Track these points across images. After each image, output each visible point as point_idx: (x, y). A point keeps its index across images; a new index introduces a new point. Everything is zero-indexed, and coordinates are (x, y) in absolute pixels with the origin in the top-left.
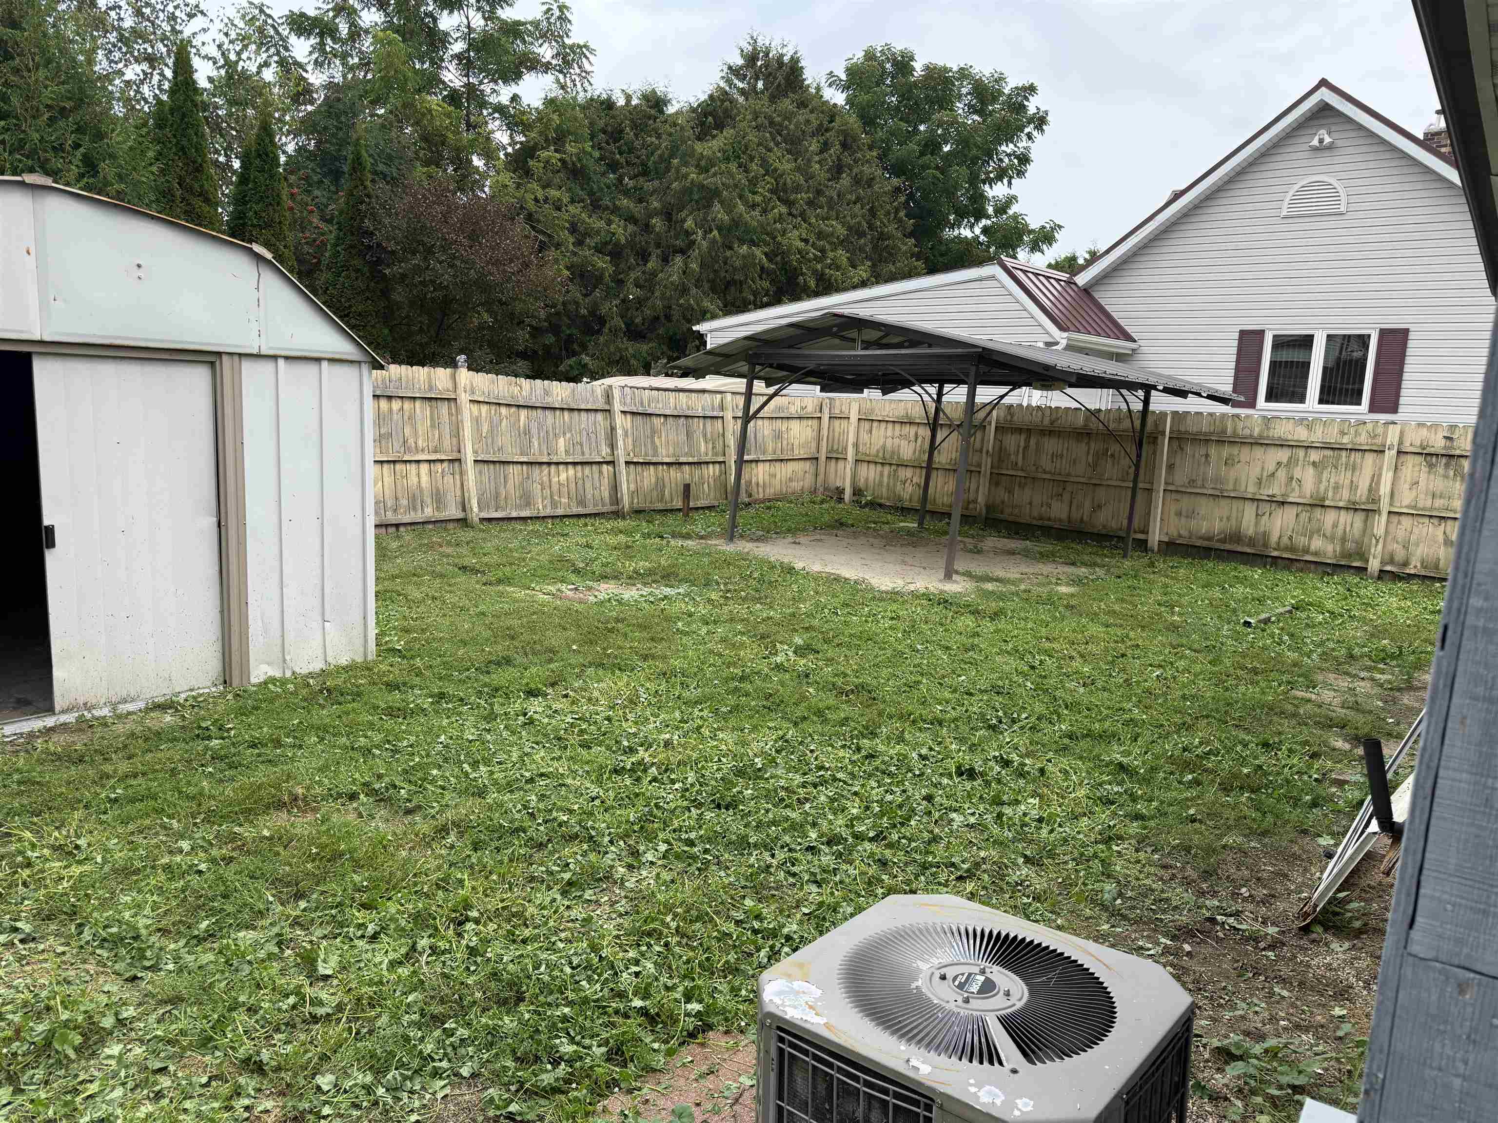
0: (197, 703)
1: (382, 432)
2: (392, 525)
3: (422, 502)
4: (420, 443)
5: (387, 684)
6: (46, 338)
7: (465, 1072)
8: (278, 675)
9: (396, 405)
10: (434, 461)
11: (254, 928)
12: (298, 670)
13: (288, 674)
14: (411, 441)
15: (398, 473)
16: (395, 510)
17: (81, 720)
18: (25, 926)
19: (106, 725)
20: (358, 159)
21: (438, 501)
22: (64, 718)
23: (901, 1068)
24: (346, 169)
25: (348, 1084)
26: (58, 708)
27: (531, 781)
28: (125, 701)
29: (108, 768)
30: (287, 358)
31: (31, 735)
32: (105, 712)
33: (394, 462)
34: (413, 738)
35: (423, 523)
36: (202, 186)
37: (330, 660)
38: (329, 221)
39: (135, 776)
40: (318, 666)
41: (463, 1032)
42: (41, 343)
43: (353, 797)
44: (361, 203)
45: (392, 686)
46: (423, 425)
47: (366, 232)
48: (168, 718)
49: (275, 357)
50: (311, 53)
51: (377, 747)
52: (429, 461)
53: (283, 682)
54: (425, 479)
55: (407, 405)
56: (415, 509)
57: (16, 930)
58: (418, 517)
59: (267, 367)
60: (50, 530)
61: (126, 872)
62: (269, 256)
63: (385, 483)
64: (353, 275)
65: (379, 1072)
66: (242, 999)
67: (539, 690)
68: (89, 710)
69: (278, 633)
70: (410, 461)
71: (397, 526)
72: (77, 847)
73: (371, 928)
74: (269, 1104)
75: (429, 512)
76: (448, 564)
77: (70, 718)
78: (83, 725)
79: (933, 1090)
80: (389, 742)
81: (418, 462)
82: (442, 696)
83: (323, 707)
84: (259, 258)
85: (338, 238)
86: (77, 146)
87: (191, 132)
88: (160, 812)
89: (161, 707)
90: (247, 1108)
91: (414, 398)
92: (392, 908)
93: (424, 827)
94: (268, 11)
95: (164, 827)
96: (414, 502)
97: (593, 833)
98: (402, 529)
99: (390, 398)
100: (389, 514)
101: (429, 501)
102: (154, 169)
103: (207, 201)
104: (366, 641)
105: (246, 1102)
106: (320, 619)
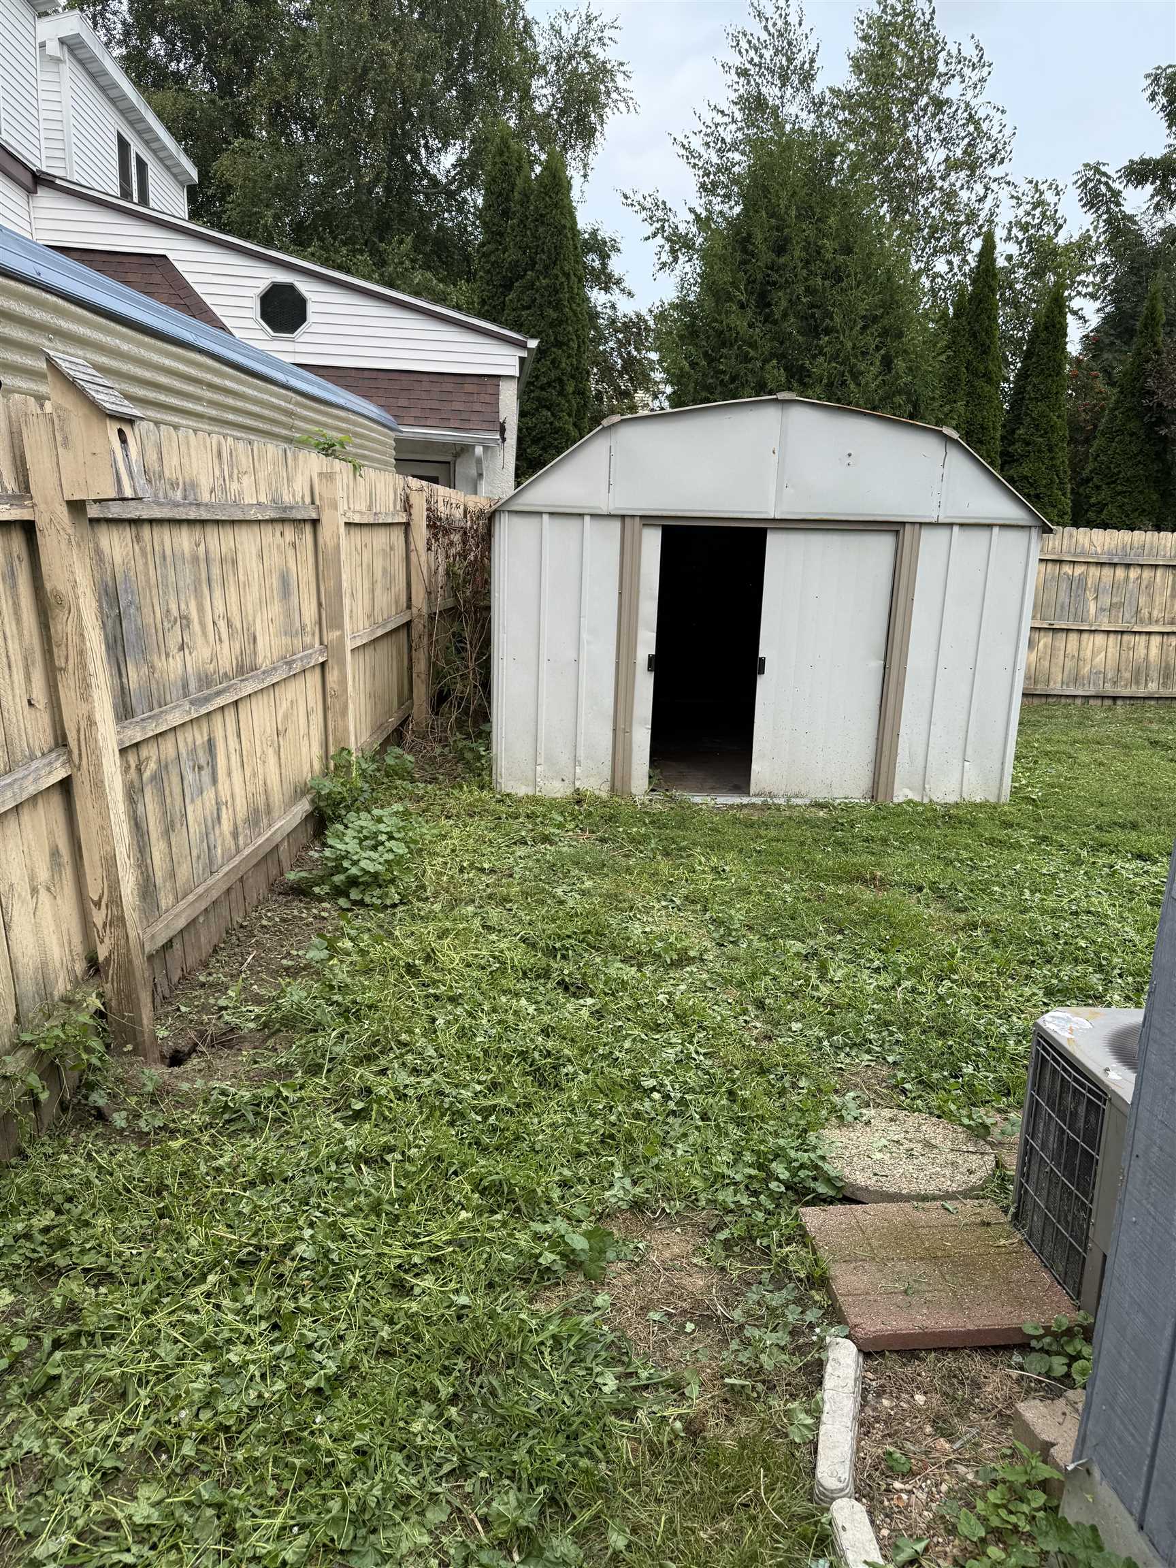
0: (848, 808)
1: (1115, 600)
2: (1108, 697)
3: (1147, 675)
4: (1155, 613)
5: (1004, 822)
6: (777, 517)
7: (890, 1059)
8: (917, 799)
9: (1134, 573)
10: (1168, 633)
11: (803, 942)
12: (935, 799)
13: (926, 801)
14: (1145, 612)
15: (1124, 644)
16: (1115, 683)
17: (765, 804)
18: (678, 902)
19: (779, 810)
20: (1152, 310)
21: (1167, 676)
22: (754, 800)
23: (1099, 1073)
24: (1138, 325)
25: (808, 1033)
26: (752, 792)
27: (1076, 913)
28: (796, 796)
29: (763, 833)
30: (961, 525)
31: (732, 807)
32: (782, 801)
33: (1122, 632)
34: (992, 861)
35: (1144, 698)
36: (986, 368)
37: (965, 795)
38: (1112, 384)
39: (778, 841)
40: (952, 799)
41: (901, 1037)
42: (774, 520)
43: (920, 889)
44: (1147, 362)
45: (1007, 825)
46: (1161, 595)
47: (1148, 392)
48: (821, 814)
49: (951, 525)
50: (1153, 196)
51: (961, 861)
52: (1162, 633)
53: (916, 804)
54: (1154, 652)
55: (1147, 574)
56: (1137, 683)
57: (672, 901)
58: (1141, 691)
59: (943, 534)
60: (763, 661)
61: (746, 892)
62: (955, 435)
63: (1109, 655)
64: (1128, 439)
65: (831, 1034)
66: (771, 970)
67: (1150, 855)
68: (772, 798)
69: (922, 763)
70: (1140, 633)
71: (1115, 699)
72: (724, 871)
73: (876, 964)
74: (758, 1025)
75: (1153, 687)
76: (1140, 737)
77: (758, 801)
78: (766, 807)
79: (1107, 1086)
80: (972, 860)
81: (1149, 633)
82: (1044, 839)
83: (938, 827)
84: (947, 439)
85: (1117, 402)
86: (878, 349)
87: (984, 316)
88: (781, 864)
89: (821, 806)
90: (746, 1021)
91: (1156, 566)
92: (900, 958)
93: (962, 918)
94: (1103, 169)
95: (780, 873)
96: (1139, 674)
97: (1104, 963)
98: (1119, 702)
99: (1128, 566)
100: (1108, 686)
101: (1155, 675)
102: (943, 358)
103: (989, 380)
104: (1001, 785)
105: (748, 1019)
106: (960, 756)
